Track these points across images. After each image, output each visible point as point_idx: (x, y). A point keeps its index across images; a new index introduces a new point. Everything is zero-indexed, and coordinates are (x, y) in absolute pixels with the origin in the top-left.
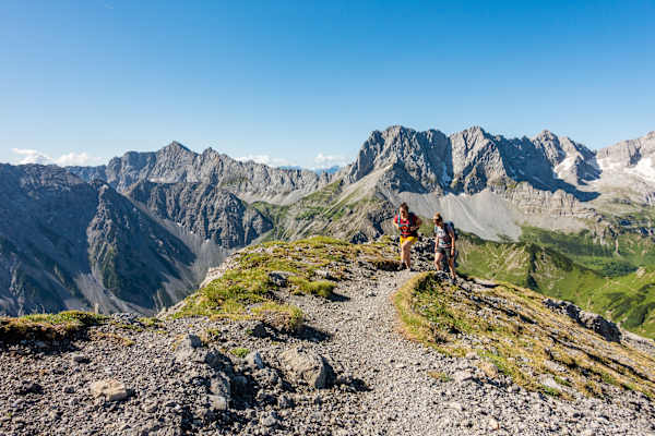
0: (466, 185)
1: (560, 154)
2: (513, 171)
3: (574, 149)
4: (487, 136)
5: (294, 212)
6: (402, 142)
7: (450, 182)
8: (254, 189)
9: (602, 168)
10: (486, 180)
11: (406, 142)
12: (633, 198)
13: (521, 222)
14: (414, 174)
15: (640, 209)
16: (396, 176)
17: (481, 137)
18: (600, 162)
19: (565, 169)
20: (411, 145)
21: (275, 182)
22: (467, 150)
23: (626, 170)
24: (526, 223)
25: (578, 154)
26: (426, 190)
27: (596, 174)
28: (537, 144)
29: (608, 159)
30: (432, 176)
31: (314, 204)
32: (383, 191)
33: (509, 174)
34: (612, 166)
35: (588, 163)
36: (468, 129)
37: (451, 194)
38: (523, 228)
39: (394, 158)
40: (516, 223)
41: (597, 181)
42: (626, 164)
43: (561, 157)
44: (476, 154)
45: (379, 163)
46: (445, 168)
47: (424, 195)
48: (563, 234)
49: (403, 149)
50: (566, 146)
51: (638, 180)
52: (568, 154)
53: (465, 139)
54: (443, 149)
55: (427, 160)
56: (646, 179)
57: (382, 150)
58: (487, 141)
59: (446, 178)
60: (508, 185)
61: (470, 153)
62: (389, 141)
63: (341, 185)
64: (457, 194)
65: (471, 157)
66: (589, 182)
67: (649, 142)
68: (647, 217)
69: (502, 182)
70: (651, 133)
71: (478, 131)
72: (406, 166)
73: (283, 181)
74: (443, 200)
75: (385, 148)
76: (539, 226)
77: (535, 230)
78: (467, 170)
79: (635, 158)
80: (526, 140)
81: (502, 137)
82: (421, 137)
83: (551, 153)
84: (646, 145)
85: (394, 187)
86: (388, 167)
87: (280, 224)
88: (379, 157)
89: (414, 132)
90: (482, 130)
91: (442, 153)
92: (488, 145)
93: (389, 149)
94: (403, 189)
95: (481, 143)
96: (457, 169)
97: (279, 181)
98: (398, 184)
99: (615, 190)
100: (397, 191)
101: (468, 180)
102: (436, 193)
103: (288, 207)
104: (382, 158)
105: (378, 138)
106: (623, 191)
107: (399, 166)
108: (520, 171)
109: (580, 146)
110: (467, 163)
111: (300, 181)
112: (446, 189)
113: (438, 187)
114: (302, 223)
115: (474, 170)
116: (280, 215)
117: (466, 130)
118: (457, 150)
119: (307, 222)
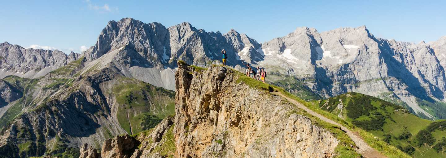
1: (241, 45)
2: (211, 54)
3: (249, 42)
4: (193, 29)
5: (43, 84)
6: (133, 30)
7: (169, 60)
8: (8, 66)
9: (265, 54)
10: (193, 59)
11: (136, 30)
12: (281, 72)
14: (141, 54)
15: (284, 78)
16: (127, 55)
17: (189, 29)
18: (264, 50)
19: (244, 54)
20: (139, 32)
21: (28, 60)
22: (180, 38)
23: (278, 56)
25: (251, 45)
26: (151, 65)
27: (262, 57)
28: (227, 38)
29: (268, 49)
30: (155, 55)
31: (60, 77)
32: (118, 66)
33: (208, 56)
34: (270, 53)
35: (257, 51)
36: (181, 24)
37: (168, 68)
39: (126, 41)
41: (262, 62)
42: (277, 52)
43: (242, 47)
44: (185, 41)
45: (114, 45)
46: (165, 50)
47: (149, 69)
49: (133, 35)
50: (245, 40)
51: (284, 61)
52: (246, 45)
53: (179, 30)
54: (164, 37)
55: (152, 43)
56: (288, 61)
57: (117, 35)
58: (193, 32)
59: (165, 57)
60: (207, 62)
61: (182, 40)
62: (122, 29)
63: (84, 61)
64: (173, 68)
65: (182, 43)
66: (258, 63)
67: (289, 39)
68: (288, 83)
69: (203, 60)
70: (290, 34)
71: (187, 25)
72: (136, 47)
73: (35, 59)
74: (163, 73)
75: (120, 34)
78: (180, 52)
79: (282, 49)
80: (219, 34)
81: (203, 30)
82: (147, 27)
83: (236, 44)
84: (288, 41)
85: (126, 63)
86: (121, 48)
87: (29, 93)
88: (115, 40)
89: (142, 23)
90: (190, 25)
91: (163, 40)
92: (193, 35)
93: (123, 35)
94: (133, 64)
95: (189, 34)
96: (173, 51)
97: (32, 59)
98: (129, 60)
99: (272, 67)
100: (128, 66)
101: (180, 59)
102: (158, 67)
103: (37, 80)
104: (117, 41)
105: (114, 26)
106: (276, 67)
107: (130, 48)
108: (215, 54)
109: (253, 40)
110: (180, 47)
111: (51, 59)
112: (165, 65)
113: (159, 63)
114: (48, 92)
115: (185, 52)
116: (29, 86)
117: (179, 25)
118: (173, 38)
119: (53, 91)
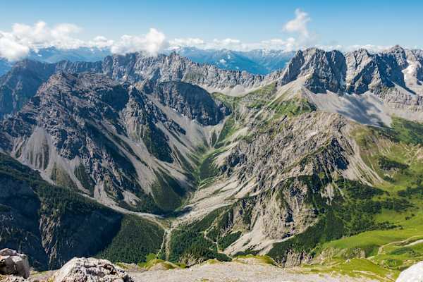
0: (356, 88)
1: (406, 62)
3: (415, 59)
4: (370, 55)
5: (244, 102)
6: (317, 59)
7: (346, 86)
8: (209, 83)
10: (368, 85)
13: (391, 114)
16: (314, 83)
17: (366, 56)
19: (409, 73)
20: (322, 61)
21: (224, 79)
22: (357, 65)
24: (394, 114)
25: (417, 62)
31: (259, 98)
33: (384, 82)
37: (346, 94)
38: (392, 118)
39: (312, 70)
40: (388, 115)
43: (406, 65)
44: (362, 68)
45: (301, 72)
46: (342, 76)
48: (418, 124)
49: (318, 64)
50: (410, 57)
52: (411, 62)
53: (355, 57)
54: (341, 63)
55: (333, 71)
57: (303, 63)
58: (370, 59)
60: (382, 89)
61: (358, 68)
63: (276, 86)
64: (350, 93)
65: (360, 69)
69: (379, 86)
71: (364, 52)
72: (320, 75)
75: (306, 62)
76: (403, 117)
77: (400, 119)
78: (356, 79)
82: (328, 55)
83: (400, 62)
85: (313, 90)
86: (308, 76)
87: (236, 110)
88: (302, 68)
89: (324, 52)
90: (367, 51)
91: (340, 66)
92: (371, 62)
93: (309, 63)
95: (366, 61)
96: (350, 77)
101: (357, 85)
103: (239, 98)
105: (301, 55)
107: (315, 75)
110: (356, 74)
114: (252, 111)
115: (361, 79)
116: (234, 103)
117: (356, 51)
118: (350, 64)
119: (256, 110)
